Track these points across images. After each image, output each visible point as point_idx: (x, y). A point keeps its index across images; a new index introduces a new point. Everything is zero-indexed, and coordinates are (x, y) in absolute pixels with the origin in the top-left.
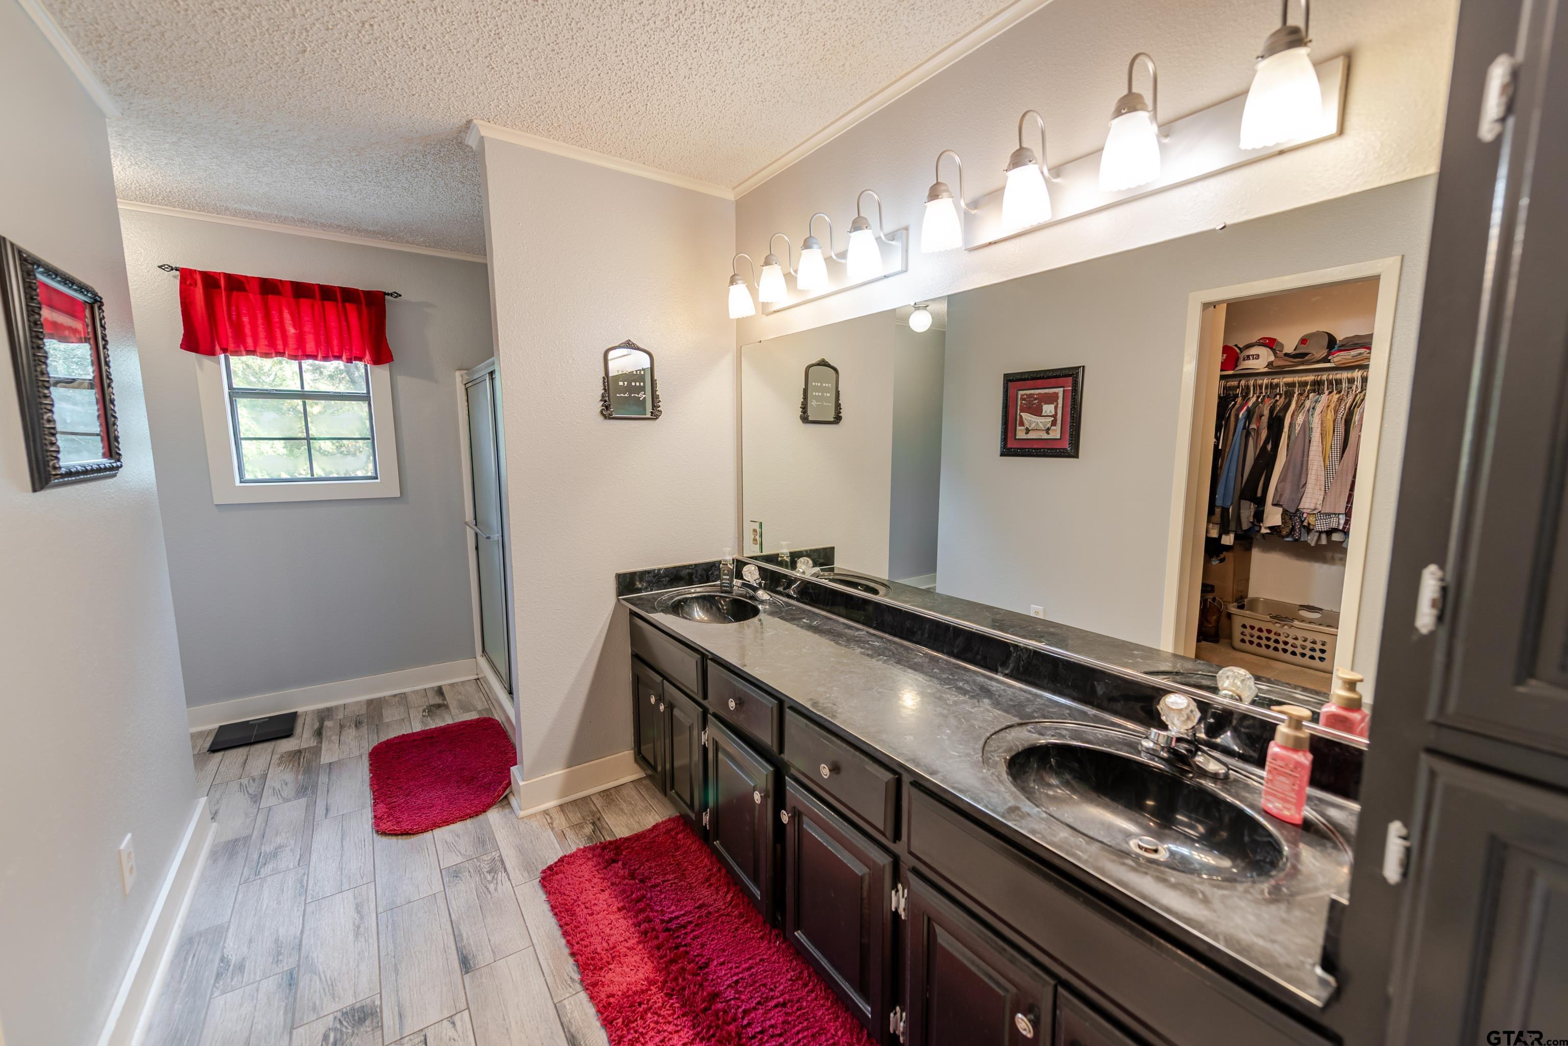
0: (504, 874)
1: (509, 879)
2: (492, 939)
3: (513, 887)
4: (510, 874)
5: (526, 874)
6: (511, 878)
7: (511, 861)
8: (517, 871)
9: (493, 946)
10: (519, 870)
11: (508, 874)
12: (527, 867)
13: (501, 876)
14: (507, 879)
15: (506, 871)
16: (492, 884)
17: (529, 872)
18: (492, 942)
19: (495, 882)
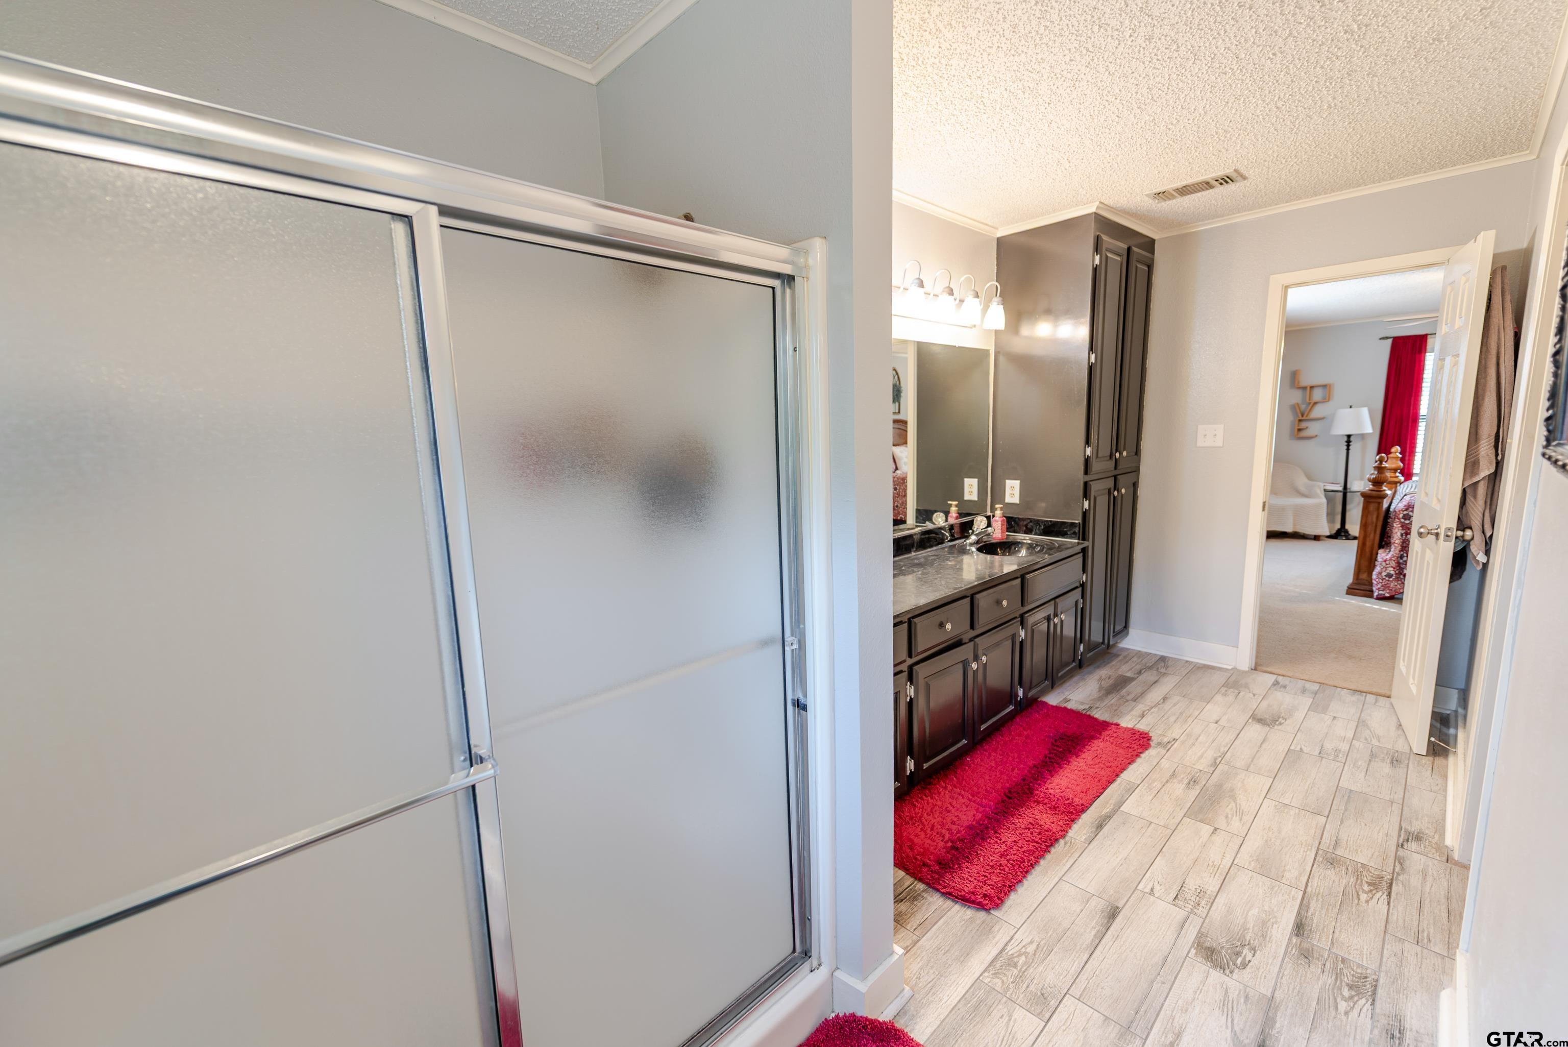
0: (1009, 948)
1: (1012, 938)
2: (1078, 910)
3: (1019, 929)
4: (1005, 942)
5: (996, 928)
6: (1008, 938)
7: (987, 952)
8: (997, 939)
9: (1084, 904)
10: (994, 937)
11: (1006, 945)
12: (986, 932)
13: (1012, 950)
14: (1013, 941)
15: (1003, 949)
16: (1028, 950)
17: (993, 927)
18: (1081, 908)
19: (1023, 950)
